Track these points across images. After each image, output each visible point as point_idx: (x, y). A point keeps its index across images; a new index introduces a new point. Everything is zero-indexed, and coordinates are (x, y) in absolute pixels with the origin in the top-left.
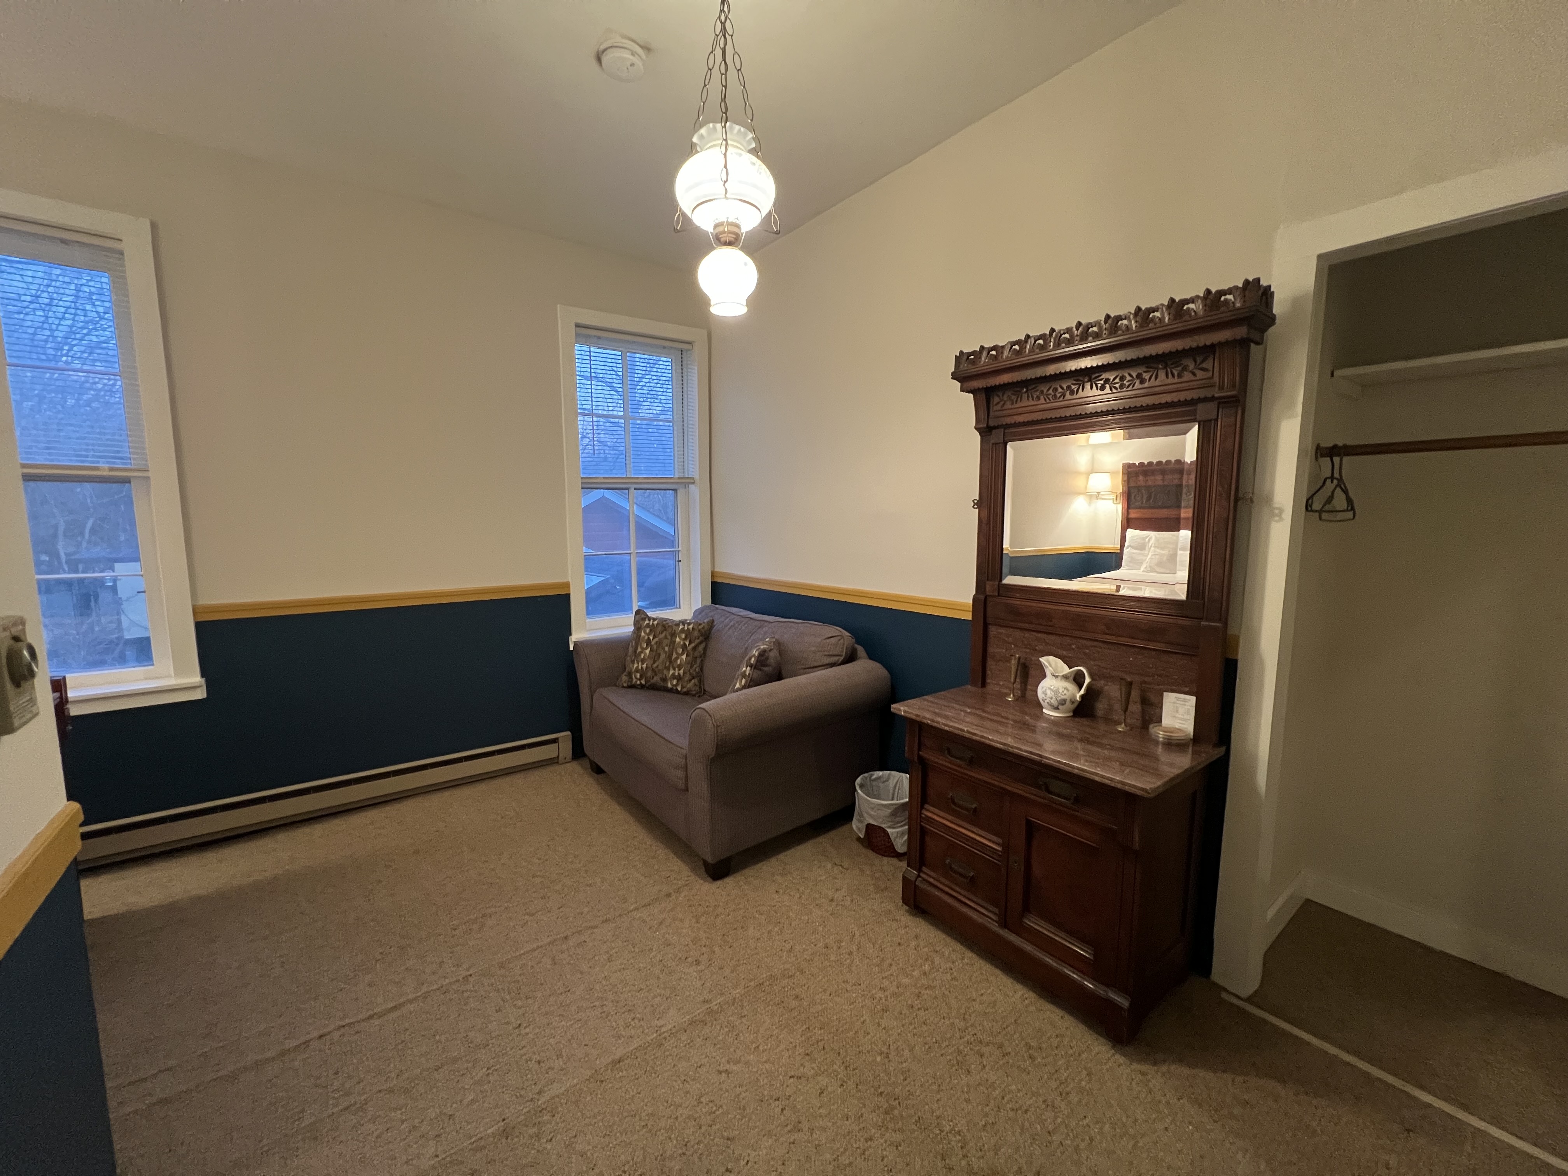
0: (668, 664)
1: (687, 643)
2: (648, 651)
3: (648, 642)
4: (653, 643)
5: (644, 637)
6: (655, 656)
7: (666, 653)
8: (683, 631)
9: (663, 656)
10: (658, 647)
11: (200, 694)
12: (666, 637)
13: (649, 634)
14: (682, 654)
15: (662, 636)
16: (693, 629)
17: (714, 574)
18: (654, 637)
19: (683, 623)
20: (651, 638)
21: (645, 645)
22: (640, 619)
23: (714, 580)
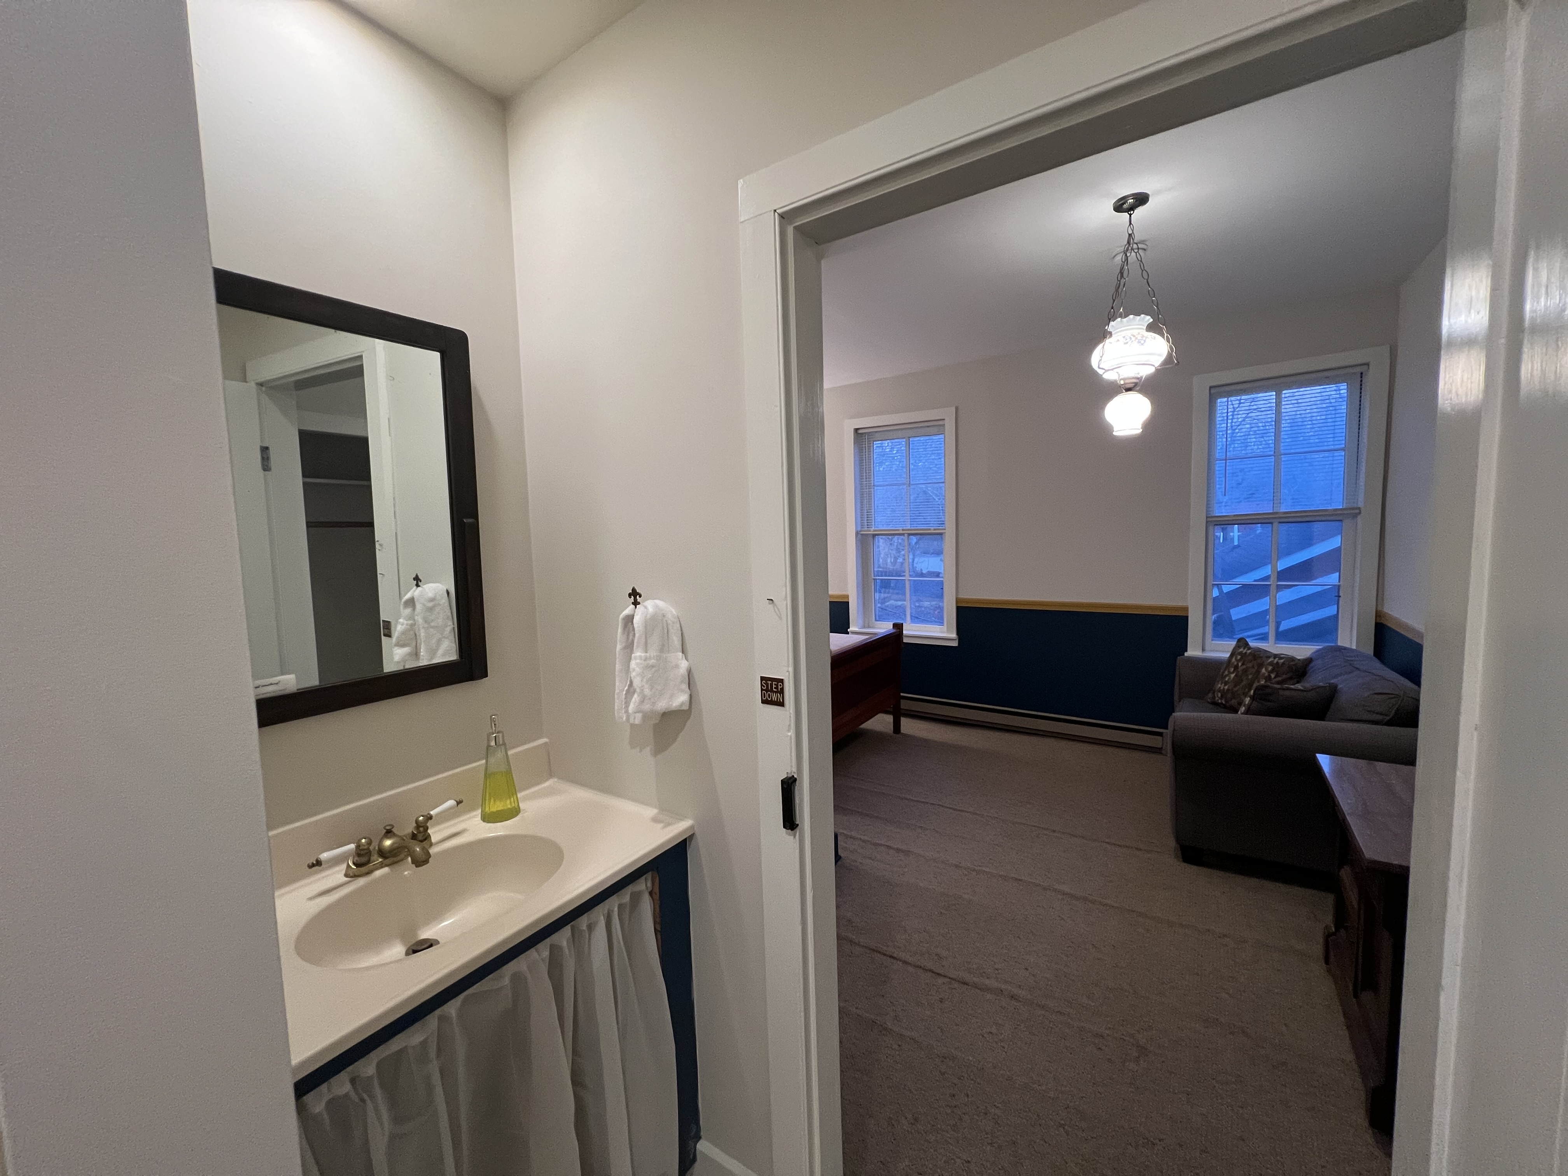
0: (1247, 690)
1: (1273, 676)
3: (1236, 667)
4: (1240, 669)
5: (1233, 663)
6: (1237, 681)
7: (1248, 680)
10: (1243, 673)
11: (955, 644)
13: (1238, 661)
15: (1250, 665)
16: (1283, 663)
17: (1379, 614)
18: (1243, 664)
19: (1275, 656)
20: (1240, 664)
21: (1232, 670)
22: (1237, 646)
23: (1378, 621)
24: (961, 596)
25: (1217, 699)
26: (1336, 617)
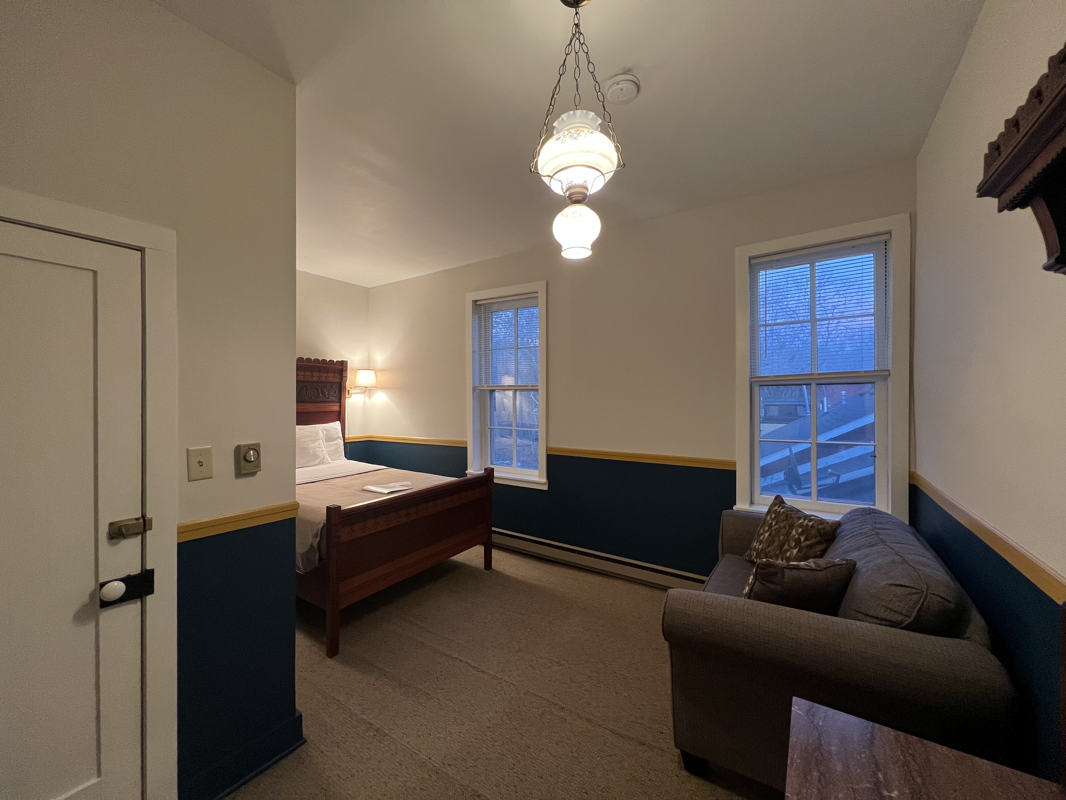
0: (778, 552)
1: (802, 539)
2: (767, 535)
3: (770, 526)
4: (773, 529)
5: (769, 521)
6: (770, 542)
7: (780, 541)
8: (801, 526)
9: (776, 543)
10: (776, 533)
11: (545, 488)
12: (785, 527)
13: (773, 520)
14: (795, 547)
15: (782, 525)
16: (812, 526)
17: (912, 476)
18: (776, 524)
19: (806, 517)
20: (774, 523)
21: (767, 529)
22: (773, 505)
23: (911, 483)
24: (553, 445)
25: (753, 557)
26: (873, 476)
